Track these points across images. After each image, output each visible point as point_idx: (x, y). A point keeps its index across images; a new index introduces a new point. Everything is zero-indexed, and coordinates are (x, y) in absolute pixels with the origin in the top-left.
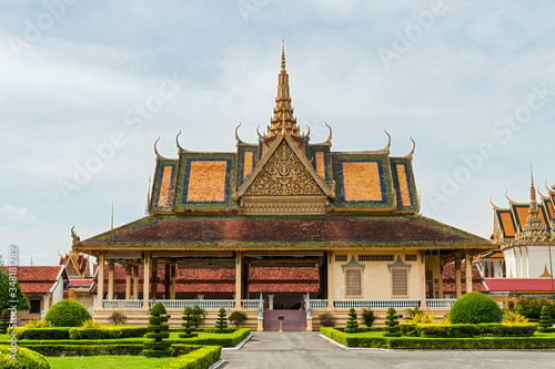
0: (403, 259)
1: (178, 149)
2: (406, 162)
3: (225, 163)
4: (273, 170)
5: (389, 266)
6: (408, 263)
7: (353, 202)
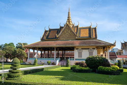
0: (92, 49)
1: (49, 29)
2: (95, 29)
3: (57, 31)
4: (65, 31)
5: (88, 51)
6: (93, 50)
7: (82, 37)
